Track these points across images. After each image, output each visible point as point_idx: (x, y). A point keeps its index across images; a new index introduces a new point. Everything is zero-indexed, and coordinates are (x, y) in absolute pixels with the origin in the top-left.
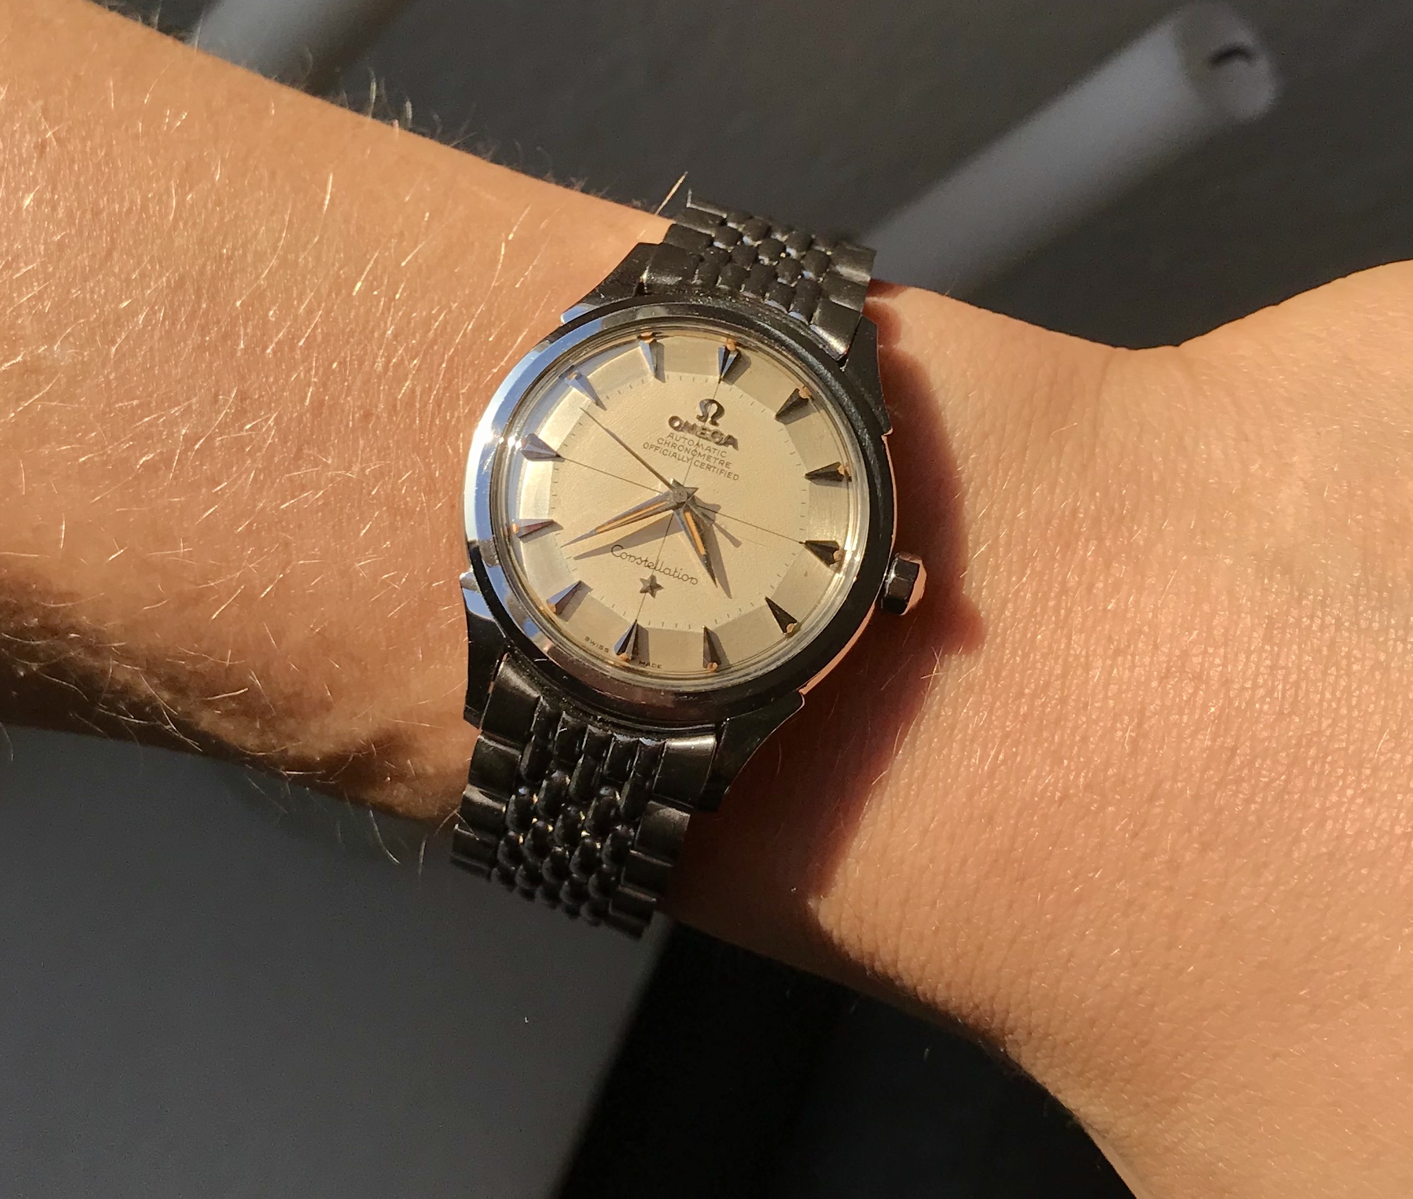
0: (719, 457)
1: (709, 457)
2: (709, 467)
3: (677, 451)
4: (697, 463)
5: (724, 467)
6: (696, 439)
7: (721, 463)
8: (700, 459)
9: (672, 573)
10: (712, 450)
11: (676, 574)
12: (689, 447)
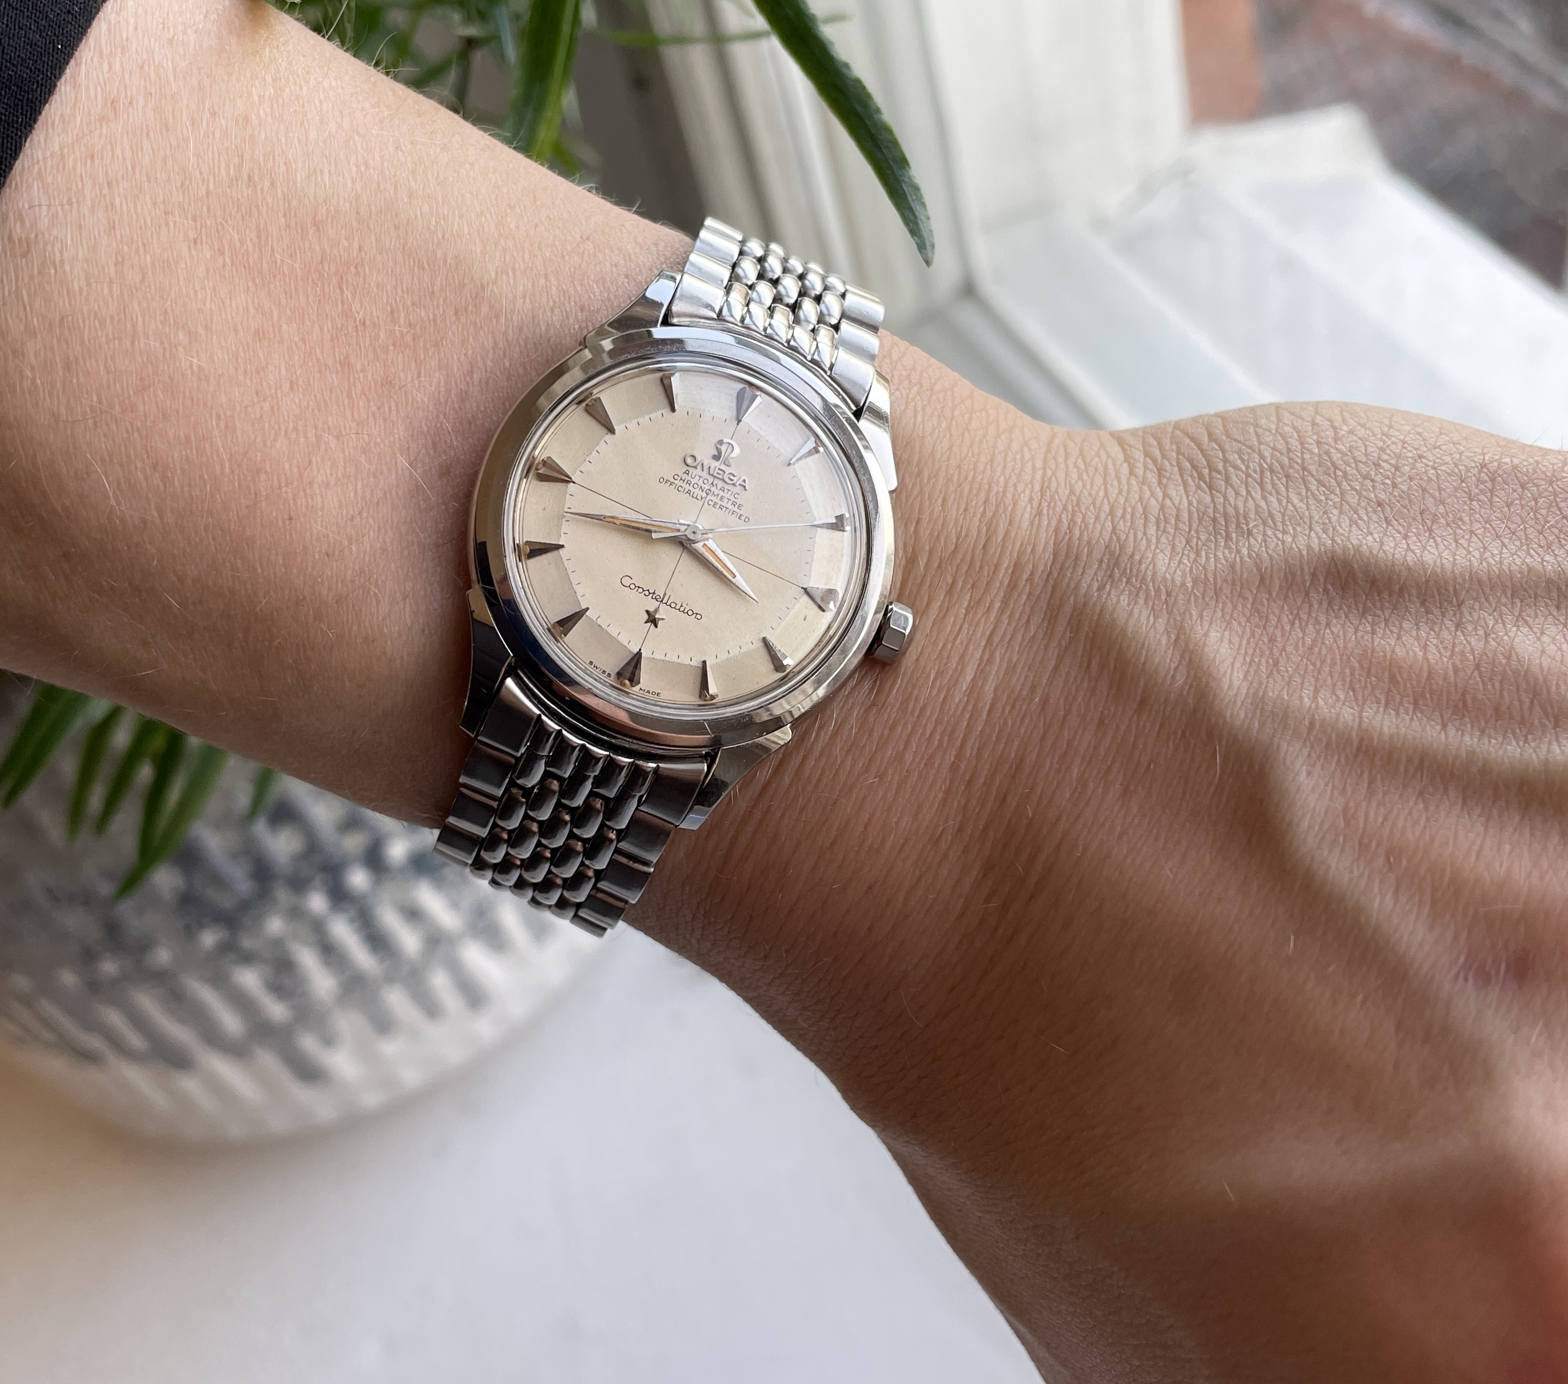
0: (733, 499)
1: (722, 498)
2: (721, 507)
3: (691, 488)
4: (710, 502)
5: (736, 509)
6: (711, 480)
7: (734, 504)
8: (714, 499)
9: (678, 607)
10: (726, 491)
11: (682, 609)
12: (703, 486)
